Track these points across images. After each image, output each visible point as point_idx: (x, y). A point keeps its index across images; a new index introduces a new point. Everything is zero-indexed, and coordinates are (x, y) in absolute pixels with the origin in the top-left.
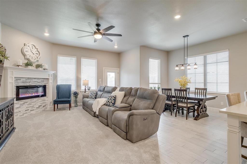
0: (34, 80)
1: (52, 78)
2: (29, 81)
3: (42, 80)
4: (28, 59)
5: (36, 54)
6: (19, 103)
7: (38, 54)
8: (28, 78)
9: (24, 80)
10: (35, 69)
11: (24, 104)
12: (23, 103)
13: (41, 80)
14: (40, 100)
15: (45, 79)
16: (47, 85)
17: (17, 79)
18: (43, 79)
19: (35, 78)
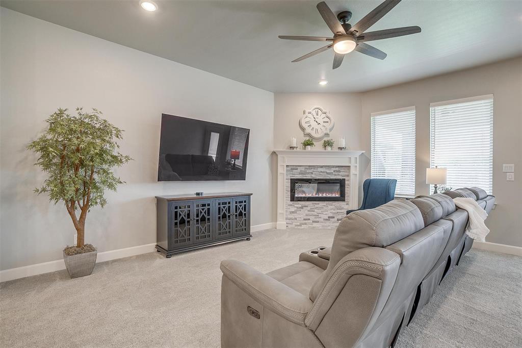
0: (320, 169)
1: (358, 165)
2: (310, 171)
3: (337, 169)
4: (309, 135)
5: (324, 122)
6: (295, 206)
7: (328, 122)
8: (309, 166)
9: (303, 169)
10: (323, 150)
11: (302, 208)
12: (300, 206)
13: (334, 169)
14: (332, 207)
15: (342, 166)
16: (346, 178)
17: (292, 168)
18: (338, 166)
19: (322, 167)
